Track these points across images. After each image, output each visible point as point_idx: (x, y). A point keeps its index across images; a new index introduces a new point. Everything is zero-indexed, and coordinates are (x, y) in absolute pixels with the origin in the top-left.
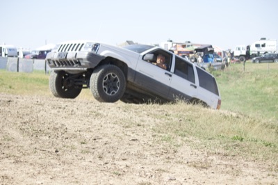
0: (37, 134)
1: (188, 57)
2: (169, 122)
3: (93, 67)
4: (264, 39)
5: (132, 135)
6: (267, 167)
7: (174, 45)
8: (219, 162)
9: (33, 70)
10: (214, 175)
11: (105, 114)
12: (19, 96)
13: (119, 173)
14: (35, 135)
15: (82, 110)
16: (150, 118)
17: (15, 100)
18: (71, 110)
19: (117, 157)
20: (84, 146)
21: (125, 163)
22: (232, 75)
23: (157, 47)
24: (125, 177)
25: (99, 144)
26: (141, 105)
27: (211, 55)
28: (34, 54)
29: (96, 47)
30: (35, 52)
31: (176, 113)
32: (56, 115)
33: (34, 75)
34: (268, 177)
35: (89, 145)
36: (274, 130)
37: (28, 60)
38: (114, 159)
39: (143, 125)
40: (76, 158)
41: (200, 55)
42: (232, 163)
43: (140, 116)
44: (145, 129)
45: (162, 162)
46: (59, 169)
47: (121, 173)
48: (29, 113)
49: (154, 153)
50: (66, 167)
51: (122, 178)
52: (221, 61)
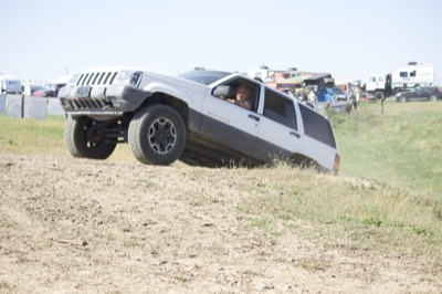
0: (54, 216)
1: (293, 92)
2: (263, 196)
3: (133, 109)
4: (414, 64)
5: (205, 218)
6: (420, 267)
7: (271, 74)
8: (343, 259)
9: (46, 115)
10: (336, 280)
11: (162, 185)
12: (24, 156)
13: (185, 277)
14: (50, 219)
15: (125, 178)
16: (233, 190)
17: (19, 163)
18: (107, 177)
19: (180, 253)
20: (129, 234)
21: (193, 261)
22: (363, 121)
23: (235, 75)
24: (193, 284)
25: (152, 232)
26: (218, 170)
27: (329, 90)
28: (48, 89)
29: (136, 77)
30: (50, 86)
31: (275, 182)
32: (83, 186)
33: (48, 123)
34: (421, 283)
35: (136, 234)
36: (430, 209)
37: (39, 99)
38: (176, 255)
39: (222, 201)
40: (115, 254)
41: (312, 89)
42: (364, 261)
43: (217, 188)
44: (225, 208)
45: (252, 261)
46: (88, 272)
47: (188, 278)
48: (40, 182)
49: (239, 245)
50: (100, 268)
51: (190, 285)
52: (346, 99)
